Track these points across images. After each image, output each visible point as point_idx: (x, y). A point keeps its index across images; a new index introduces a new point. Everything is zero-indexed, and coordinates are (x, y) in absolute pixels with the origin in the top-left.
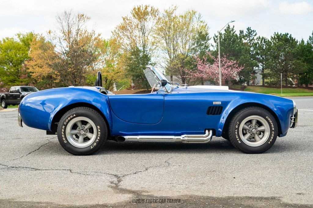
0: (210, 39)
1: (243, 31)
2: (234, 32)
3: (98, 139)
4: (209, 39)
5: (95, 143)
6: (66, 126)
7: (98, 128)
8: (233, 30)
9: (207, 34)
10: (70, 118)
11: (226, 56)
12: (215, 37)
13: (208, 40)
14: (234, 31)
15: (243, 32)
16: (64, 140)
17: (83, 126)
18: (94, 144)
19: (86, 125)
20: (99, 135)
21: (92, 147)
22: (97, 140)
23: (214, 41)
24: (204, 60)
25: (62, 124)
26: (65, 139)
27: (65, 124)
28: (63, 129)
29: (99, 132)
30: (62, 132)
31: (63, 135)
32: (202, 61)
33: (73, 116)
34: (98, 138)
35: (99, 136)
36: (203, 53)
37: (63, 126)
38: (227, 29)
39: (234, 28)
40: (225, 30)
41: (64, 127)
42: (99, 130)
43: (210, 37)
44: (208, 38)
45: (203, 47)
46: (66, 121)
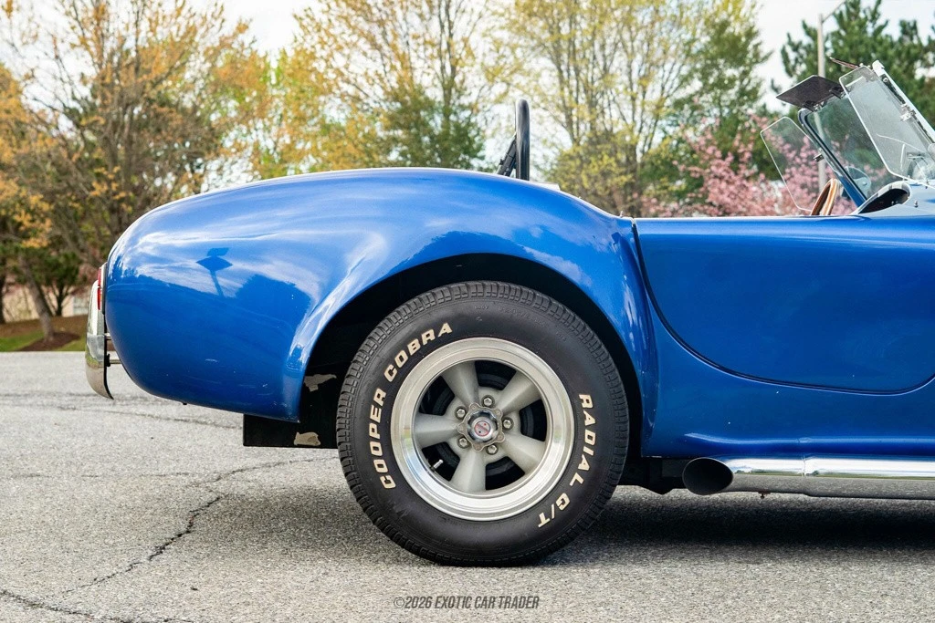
0: (766, 58)
1: (915, 23)
2: (881, 28)
3: (582, 473)
4: (762, 55)
5: (564, 496)
6: (392, 389)
7: (585, 405)
8: (875, 15)
9: (750, 34)
10: (421, 342)
11: (838, 144)
12: (789, 49)
13: (758, 59)
14: (880, 22)
15: (915, 27)
16: (379, 470)
17: (484, 392)
18: (559, 502)
19: (500, 387)
20: (586, 450)
21: (542, 516)
22: (577, 477)
23: (782, 68)
24: (737, 157)
25: (369, 378)
26: (385, 470)
27: (390, 379)
28: (377, 405)
29: (588, 433)
30: (372, 426)
31: (373, 444)
32: (730, 158)
33: (436, 334)
34: (584, 466)
35: (591, 452)
36: (730, 126)
37: (379, 391)
38: (848, 11)
39: (880, 9)
40: (840, 18)
41: (383, 394)
42: (590, 420)
43: (764, 50)
44: (756, 55)
45: (732, 93)
46: (397, 359)
